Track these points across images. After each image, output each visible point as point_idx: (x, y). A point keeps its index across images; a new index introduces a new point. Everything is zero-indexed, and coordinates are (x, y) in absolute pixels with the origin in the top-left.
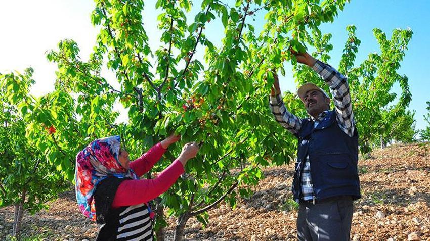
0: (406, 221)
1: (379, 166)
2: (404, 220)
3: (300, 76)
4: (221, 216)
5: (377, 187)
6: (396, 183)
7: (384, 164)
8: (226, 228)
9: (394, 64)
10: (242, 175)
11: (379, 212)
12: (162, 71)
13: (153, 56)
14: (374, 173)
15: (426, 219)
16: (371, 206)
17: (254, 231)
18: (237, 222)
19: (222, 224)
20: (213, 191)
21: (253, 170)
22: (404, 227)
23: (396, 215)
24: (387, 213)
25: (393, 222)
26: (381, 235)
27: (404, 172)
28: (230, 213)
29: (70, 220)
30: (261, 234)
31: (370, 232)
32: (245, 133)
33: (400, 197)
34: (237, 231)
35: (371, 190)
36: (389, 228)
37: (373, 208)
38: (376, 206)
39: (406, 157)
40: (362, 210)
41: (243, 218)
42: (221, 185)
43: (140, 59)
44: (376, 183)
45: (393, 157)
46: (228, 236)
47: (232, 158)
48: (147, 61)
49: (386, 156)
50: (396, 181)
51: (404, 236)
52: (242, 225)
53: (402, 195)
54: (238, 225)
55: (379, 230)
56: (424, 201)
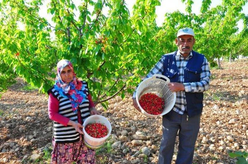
0: (231, 112)
1: (225, 75)
2: (231, 111)
3: (169, 20)
4: (116, 103)
5: (219, 89)
6: (233, 87)
7: (229, 73)
8: (119, 111)
9: (239, 8)
10: (129, 81)
11: (216, 105)
12: (82, 19)
13: (76, 10)
14: (220, 80)
15: (244, 111)
16: (212, 101)
17: (136, 113)
18: (126, 107)
19: (116, 108)
20: (111, 89)
21: (135, 78)
22: (229, 115)
23: (226, 108)
24: (221, 106)
25: (223, 112)
26: (213, 119)
27: (240, 80)
28: (122, 101)
29: (14, 104)
30: (141, 115)
31: (207, 117)
32: (132, 56)
33: (232, 97)
34: (125, 113)
35: (214, 91)
36: (219, 115)
37: (212, 103)
38: (215, 101)
39: (245, 69)
40: (206, 104)
41: (130, 105)
42: (117, 86)
43: (68, 11)
44: (219, 87)
45: (237, 69)
46: (120, 116)
47: (124, 69)
48: (73, 13)
49: (231, 68)
50: (232, 86)
51: (227, 120)
52: (129, 110)
53: (234, 96)
54: (126, 109)
55: (213, 116)
56: (246, 100)
